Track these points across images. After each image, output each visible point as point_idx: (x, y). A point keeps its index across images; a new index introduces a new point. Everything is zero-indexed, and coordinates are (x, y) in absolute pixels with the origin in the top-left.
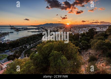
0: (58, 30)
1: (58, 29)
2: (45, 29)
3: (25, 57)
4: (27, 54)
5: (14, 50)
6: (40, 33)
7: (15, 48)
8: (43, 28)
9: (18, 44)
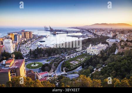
0: (117, 35)
1: (117, 33)
2: (93, 33)
3: (63, 71)
4: (64, 67)
5: (49, 59)
6: (84, 39)
7: (51, 56)
8: (89, 32)
9: (55, 51)
